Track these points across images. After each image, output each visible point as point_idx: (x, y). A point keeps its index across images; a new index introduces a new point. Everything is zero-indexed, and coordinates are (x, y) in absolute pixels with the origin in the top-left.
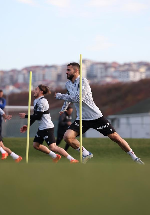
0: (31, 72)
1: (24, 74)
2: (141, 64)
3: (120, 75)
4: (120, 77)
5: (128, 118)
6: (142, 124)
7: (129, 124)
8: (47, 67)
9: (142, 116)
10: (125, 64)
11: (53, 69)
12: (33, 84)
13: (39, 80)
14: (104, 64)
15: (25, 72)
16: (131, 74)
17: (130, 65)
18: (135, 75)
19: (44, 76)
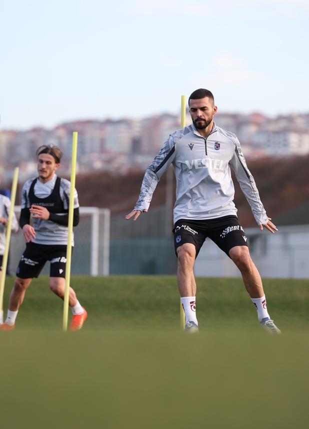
0: (76, 134)
3: (269, 141)
4: (269, 146)
5: (285, 235)
7: (286, 248)
8: (109, 122)
10: (280, 118)
11: (122, 128)
12: (78, 159)
13: (92, 152)
14: (234, 116)
15: (61, 133)
16: (293, 138)
17: (290, 118)
18: (300, 141)
19: (102, 142)
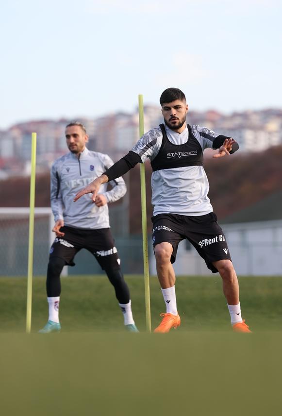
1: (14, 139)
2: (269, 114)
5: (243, 232)
6: (275, 244)
7: (244, 245)
9: (274, 228)
10: (235, 115)
13: (47, 152)
15: (16, 133)
16: (249, 135)
17: (245, 115)
18: (256, 138)
19: (57, 142)
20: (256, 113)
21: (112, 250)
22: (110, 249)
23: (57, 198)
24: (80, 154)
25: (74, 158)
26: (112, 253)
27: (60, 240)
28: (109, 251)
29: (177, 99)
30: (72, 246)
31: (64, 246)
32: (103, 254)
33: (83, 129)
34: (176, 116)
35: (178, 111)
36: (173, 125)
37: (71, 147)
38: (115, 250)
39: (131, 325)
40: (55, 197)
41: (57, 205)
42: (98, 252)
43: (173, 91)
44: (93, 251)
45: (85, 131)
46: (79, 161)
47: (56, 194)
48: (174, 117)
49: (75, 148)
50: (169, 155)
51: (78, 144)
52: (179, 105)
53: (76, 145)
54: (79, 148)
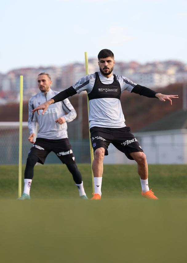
1: (10, 80)
3: (141, 79)
5: (153, 137)
6: (172, 145)
7: (154, 145)
8: (41, 69)
10: (148, 64)
16: (156, 77)
17: (154, 65)
18: (161, 79)
20: (161, 63)
21: (69, 151)
22: (68, 151)
23: (32, 121)
24: (46, 93)
25: (43, 95)
26: (69, 154)
27: (35, 145)
28: (67, 152)
29: (109, 56)
30: (43, 149)
31: (38, 149)
32: (63, 154)
33: (48, 77)
34: (108, 67)
35: (109, 64)
36: (105, 72)
37: (41, 88)
38: (71, 152)
39: (84, 196)
40: (31, 120)
41: (32, 125)
42: (60, 153)
43: (107, 51)
44: (57, 152)
45: (50, 78)
46: (46, 98)
47: (31, 118)
48: (107, 67)
49: (44, 89)
50: (99, 89)
51: (45, 86)
52: (110, 60)
53: (44, 87)
54: (46, 89)
